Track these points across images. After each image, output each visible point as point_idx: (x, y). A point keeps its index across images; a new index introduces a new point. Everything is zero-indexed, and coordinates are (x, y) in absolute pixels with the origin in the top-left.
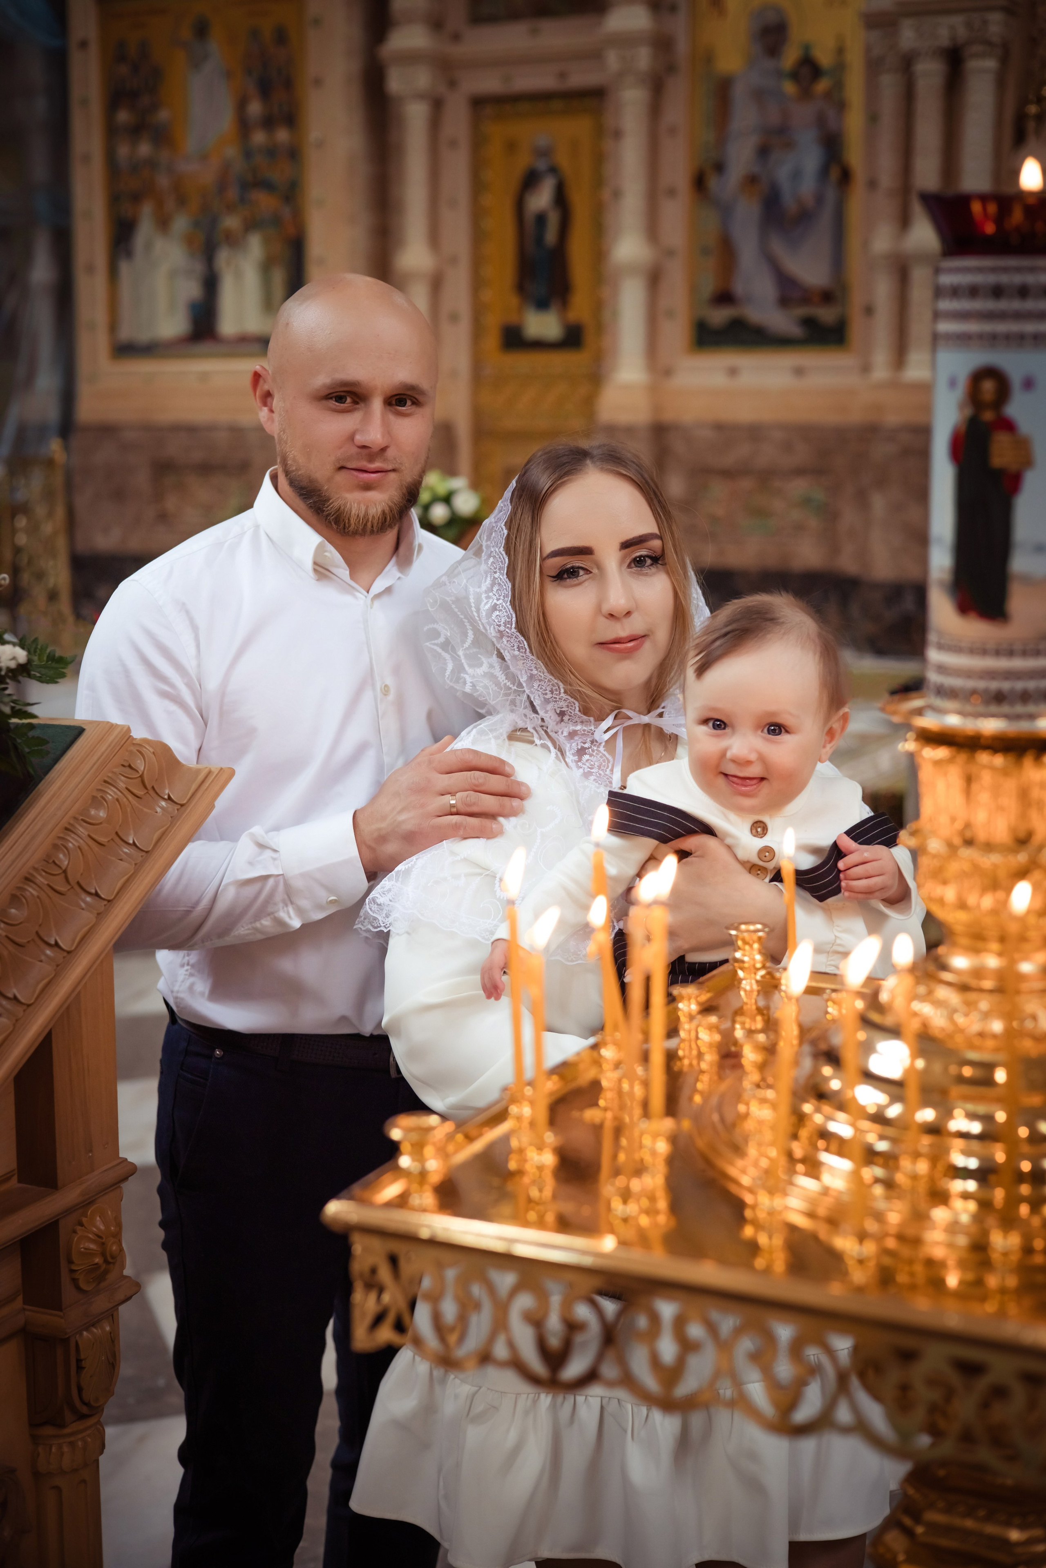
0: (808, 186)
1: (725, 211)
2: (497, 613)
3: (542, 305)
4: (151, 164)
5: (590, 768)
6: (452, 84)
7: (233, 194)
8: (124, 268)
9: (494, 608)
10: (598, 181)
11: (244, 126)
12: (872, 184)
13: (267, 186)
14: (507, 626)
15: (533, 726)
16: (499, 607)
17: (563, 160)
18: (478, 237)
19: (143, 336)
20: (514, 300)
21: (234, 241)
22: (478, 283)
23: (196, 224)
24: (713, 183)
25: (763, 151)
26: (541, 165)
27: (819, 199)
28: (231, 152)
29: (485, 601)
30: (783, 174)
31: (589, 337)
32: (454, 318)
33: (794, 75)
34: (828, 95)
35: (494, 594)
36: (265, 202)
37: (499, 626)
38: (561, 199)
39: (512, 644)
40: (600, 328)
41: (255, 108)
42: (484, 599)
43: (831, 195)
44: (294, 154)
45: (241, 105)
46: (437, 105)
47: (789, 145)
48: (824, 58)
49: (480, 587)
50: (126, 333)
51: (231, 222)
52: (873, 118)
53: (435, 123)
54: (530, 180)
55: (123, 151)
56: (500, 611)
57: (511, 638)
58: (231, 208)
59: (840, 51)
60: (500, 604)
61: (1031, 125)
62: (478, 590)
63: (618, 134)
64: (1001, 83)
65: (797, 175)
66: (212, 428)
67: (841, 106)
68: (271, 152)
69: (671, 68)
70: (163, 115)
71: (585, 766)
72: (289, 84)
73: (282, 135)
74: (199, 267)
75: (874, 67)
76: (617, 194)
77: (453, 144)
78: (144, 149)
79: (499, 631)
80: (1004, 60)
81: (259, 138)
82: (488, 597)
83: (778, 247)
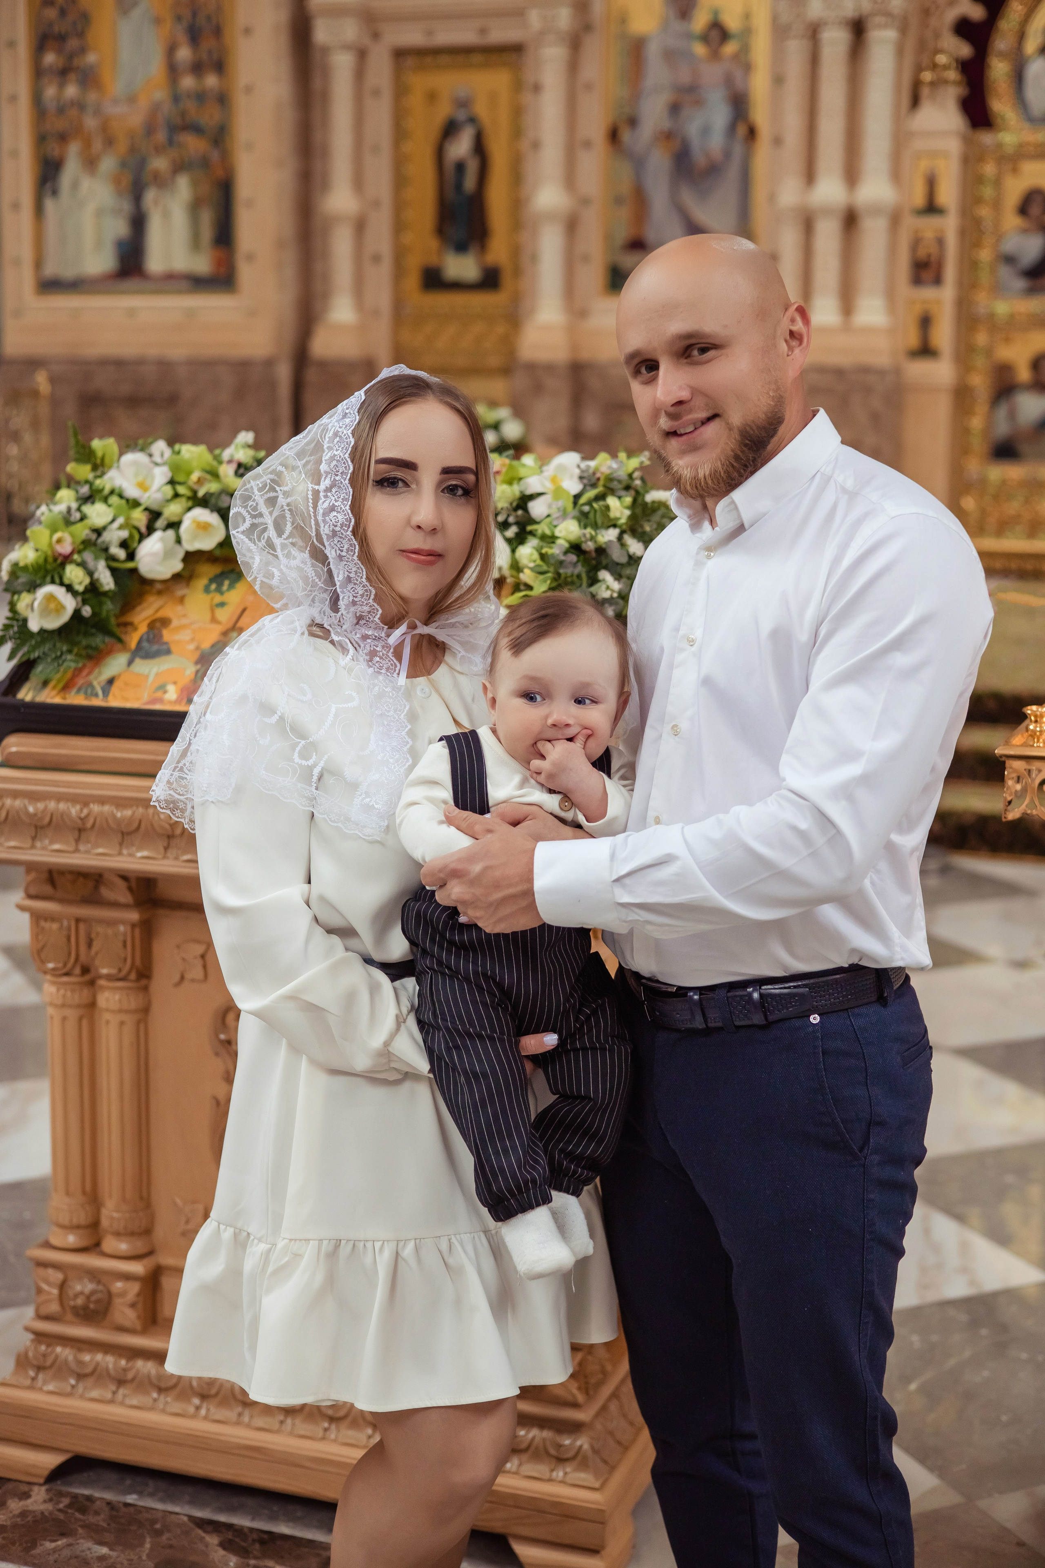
0: (716, 142)
1: (639, 163)
2: (335, 513)
3: (461, 247)
4: (80, 105)
5: (379, 669)
6: (376, 36)
7: (161, 136)
8: (49, 204)
9: (332, 509)
10: (517, 132)
11: (173, 70)
12: (778, 141)
13: (196, 129)
14: (344, 528)
15: (329, 623)
16: (338, 509)
17: (481, 110)
18: (400, 181)
19: (69, 273)
20: (433, 243)
21: (162, 182)
22: (399, 226)
23: (123, 164)
24: (626, 136)
25: (675, 109)
26: (461, 116)
27: (727, 154)
28: (160, 94)
29: (323, 499)
30: (693, 129)
31: (507, 279)
32: (376, 259)
33: (705, 38)
34: (736, 57)
35: (332, 495)
36: (194, 145)
37: (336, 526)
38: (480, 148)
39: (342, 545)
40: (517, 272)
41: (184, 54)
42: (322, 498)
43: (738, 150)
44: (223, 99)
45: (171, 50)
46: (362, 54)
47: (699, 103)
48: (732, 23)
49: (319, 484)
50: (50, 270)
51: (160, 164)
52: (778, 80)
53: (360, 74)
54: (450, 129)
55: (50, 92)
56: (338, 512)
57: (344, 539)
58: (159, 150)
59: (747, 16)
60: (339, 506)
61: (925, 91)
62: (317, 487)
63: (537, 88)
64: (900, 51)
65: (706, 131)
66: (141, 362)
67: (748, 68)
68: (200, 97)
69: (587, 28)
70: (91, 58)
71: (375, 667)
72: (218, 32)
73: (211, 81)
74: (127, 206)
75: (780, 32)
76: (536, 145)
77: (376, 93)
78: (71, 91)
79: (333, 531)
80: (903, 30)
81: (188, 82)
82: (326, 497)
83: (688, 197)
